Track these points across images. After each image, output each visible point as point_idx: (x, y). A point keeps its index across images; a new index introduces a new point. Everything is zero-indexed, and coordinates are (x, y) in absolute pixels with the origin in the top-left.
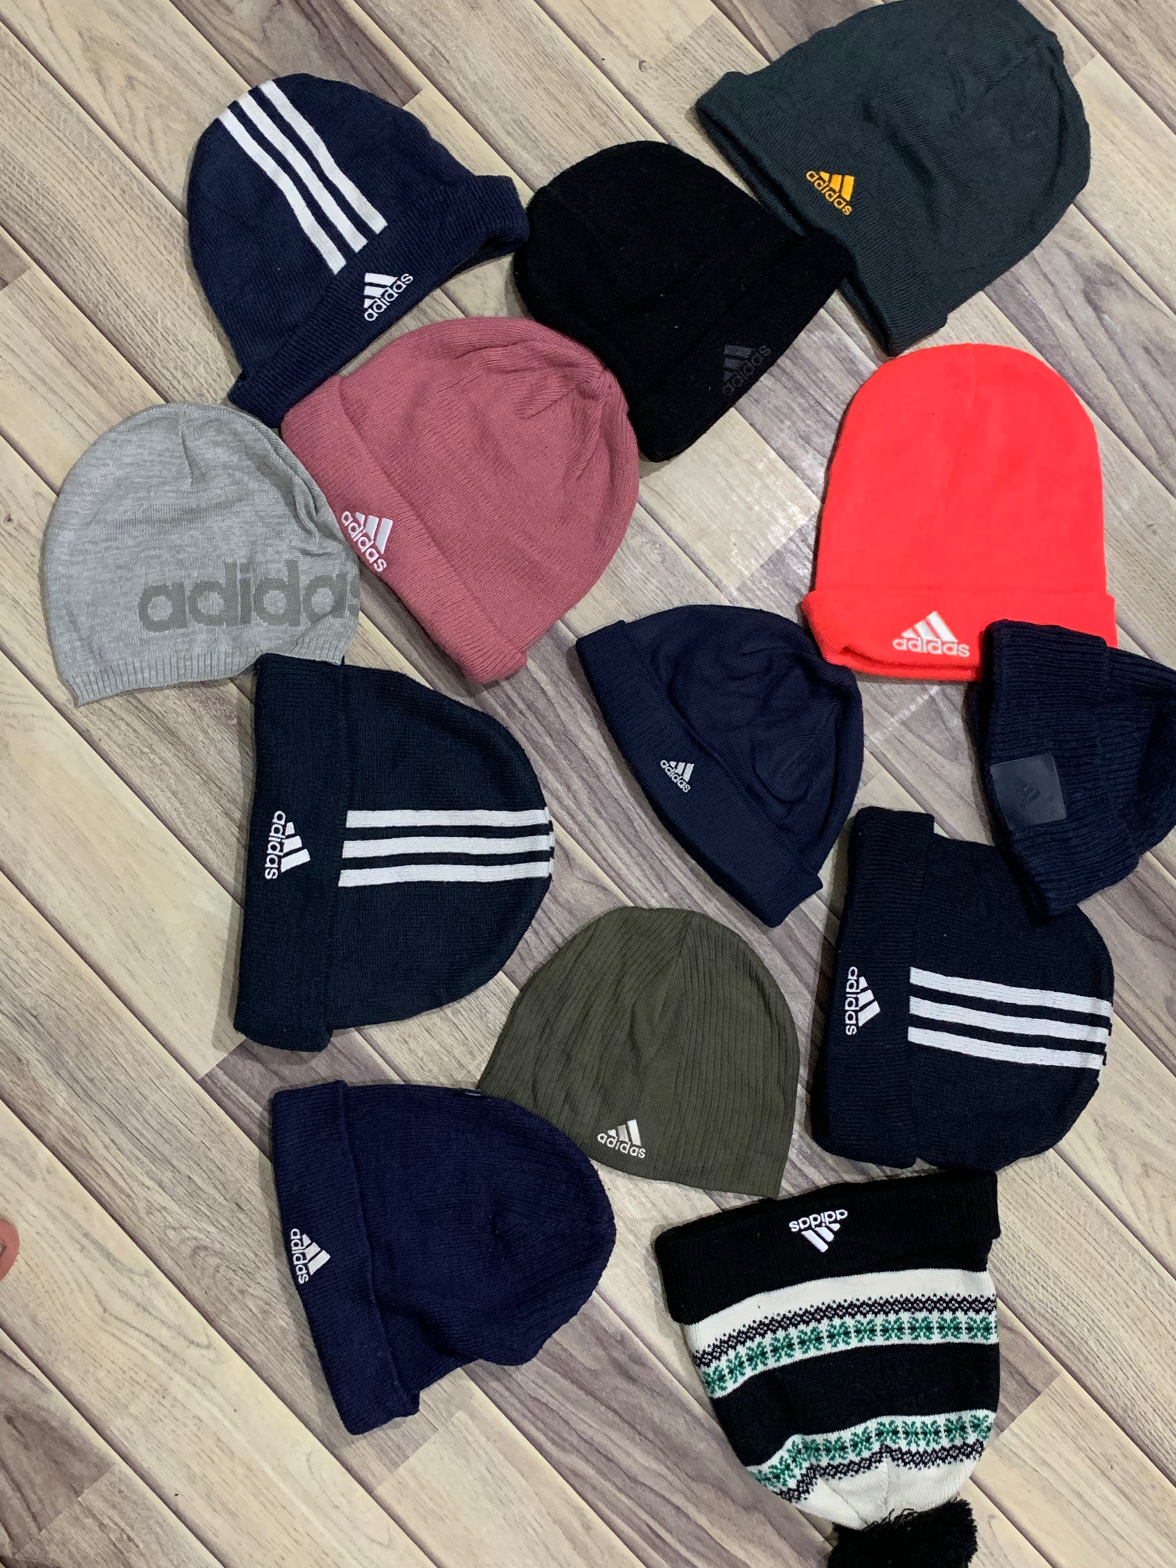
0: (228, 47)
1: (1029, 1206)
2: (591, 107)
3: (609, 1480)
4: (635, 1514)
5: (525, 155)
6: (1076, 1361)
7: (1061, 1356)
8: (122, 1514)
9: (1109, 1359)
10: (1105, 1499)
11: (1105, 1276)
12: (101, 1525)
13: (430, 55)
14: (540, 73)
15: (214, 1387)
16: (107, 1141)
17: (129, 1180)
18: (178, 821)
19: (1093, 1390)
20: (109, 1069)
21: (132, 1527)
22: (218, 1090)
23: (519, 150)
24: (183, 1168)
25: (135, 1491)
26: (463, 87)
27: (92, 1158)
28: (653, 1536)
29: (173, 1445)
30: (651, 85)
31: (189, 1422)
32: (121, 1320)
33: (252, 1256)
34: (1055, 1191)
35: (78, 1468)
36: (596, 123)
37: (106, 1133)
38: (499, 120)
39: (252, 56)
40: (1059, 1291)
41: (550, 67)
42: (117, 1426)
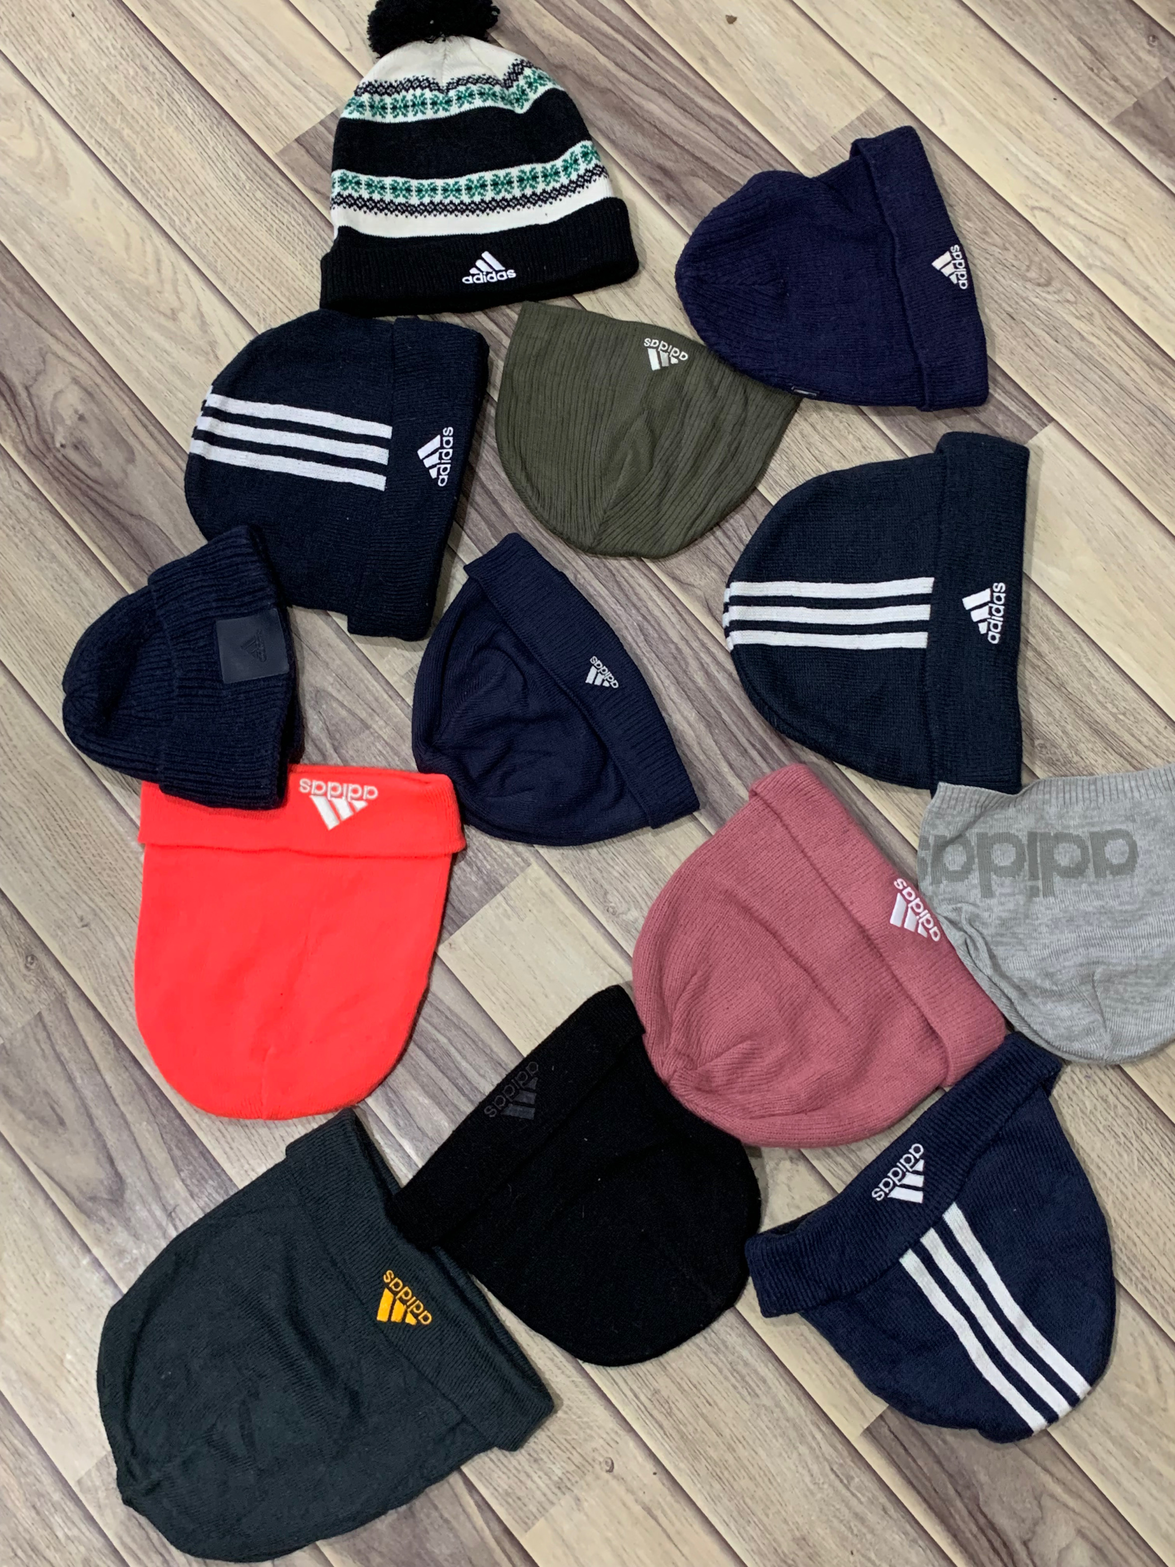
0: (1080, 1487)
1: (288, 289)
2: (670, 1414)
3: (684, 94)
4: (661, 68)
5: (745, 1354)
6: (259, 164)
7: (272, 168)
8: (1099, 87)
9: (229, 164)
10: (245, 57)
11: (224, 230)
12: (1116, 80)
13: (852, 1478)
14: (729, 1457)
15: (1027, 178)
16: (1132, 374)
17: (1110, 342)
18: (1086, 649)
19: (247, 141)
20: (1135, 432)
21: (1090, 78)
22: (1036, 412)
23: (751, 1360)
24: (1064, 350)
25: (1090, 104)
26: (814, 1437)
27: (1145, 361)
28: (646, 50)
29: (1060, 136)
30: (601, 1441)
31: (1046, 152)
32: (1110, 231)
33: (998, 277)
34: (263, 301)
35: (1140, 122)
36: (665, 1393)
37: (1133, 380)
38: (774, 1397)
39: (1052, 1475)
40: (269, 219)
41: (716, 1464)
42: (1108, 152)
